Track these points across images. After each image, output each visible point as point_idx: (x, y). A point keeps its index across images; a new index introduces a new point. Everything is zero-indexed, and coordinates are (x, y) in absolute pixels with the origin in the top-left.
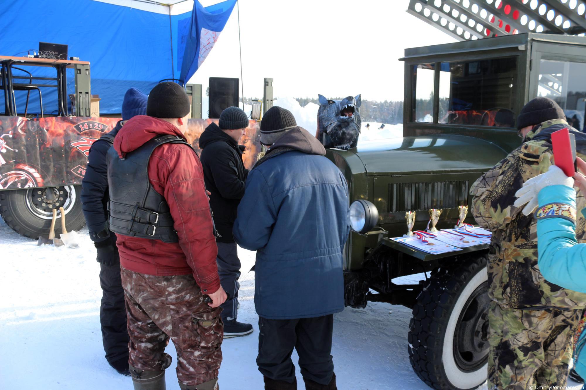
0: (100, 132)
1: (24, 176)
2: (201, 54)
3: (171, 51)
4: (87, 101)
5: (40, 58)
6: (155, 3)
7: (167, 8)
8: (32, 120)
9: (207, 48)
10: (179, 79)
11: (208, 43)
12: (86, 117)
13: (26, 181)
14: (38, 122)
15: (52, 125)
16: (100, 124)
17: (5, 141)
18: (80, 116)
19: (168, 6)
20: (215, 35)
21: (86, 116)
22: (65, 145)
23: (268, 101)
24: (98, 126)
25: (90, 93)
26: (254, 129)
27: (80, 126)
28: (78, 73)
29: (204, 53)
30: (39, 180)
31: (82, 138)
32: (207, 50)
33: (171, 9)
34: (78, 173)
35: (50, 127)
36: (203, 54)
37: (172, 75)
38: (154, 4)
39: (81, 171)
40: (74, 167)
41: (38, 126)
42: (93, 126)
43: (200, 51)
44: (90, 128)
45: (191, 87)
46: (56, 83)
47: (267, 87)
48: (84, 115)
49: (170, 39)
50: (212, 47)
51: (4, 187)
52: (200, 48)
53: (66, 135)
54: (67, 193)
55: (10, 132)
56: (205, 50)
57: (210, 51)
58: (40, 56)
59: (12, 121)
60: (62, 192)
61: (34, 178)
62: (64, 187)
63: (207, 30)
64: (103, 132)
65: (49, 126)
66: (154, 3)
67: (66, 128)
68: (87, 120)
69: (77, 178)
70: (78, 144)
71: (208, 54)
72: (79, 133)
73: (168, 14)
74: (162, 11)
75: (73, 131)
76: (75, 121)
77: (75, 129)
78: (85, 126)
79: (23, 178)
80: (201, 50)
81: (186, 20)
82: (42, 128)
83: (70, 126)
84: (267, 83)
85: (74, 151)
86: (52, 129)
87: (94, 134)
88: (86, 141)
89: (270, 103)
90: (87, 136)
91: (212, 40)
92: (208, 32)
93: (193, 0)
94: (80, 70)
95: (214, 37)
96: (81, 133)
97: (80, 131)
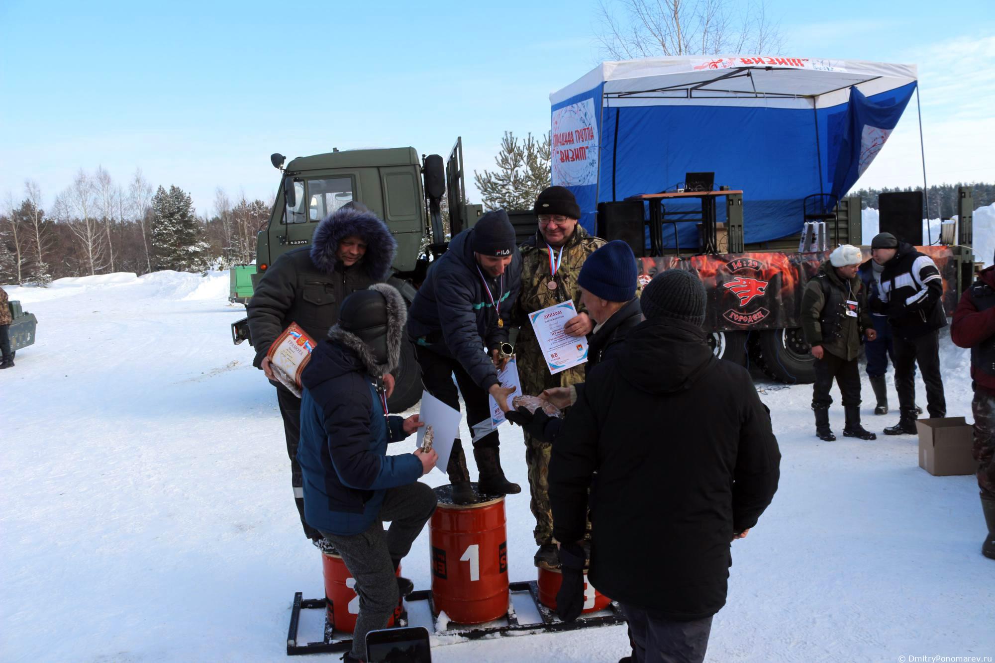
0: (755, 270)
2: (864, 159)
3: (817, 158)
4: (740, 235)
5: (692, 191)
6: (796, 96)
7: (811, 100)
8: (684, 259)
9: (872, 152)
10: (830, 193)
11: (873, 144)
12: (739, 254)
14: (689, 261)
15: (703, 264)
16: (754, 261)
18: (733, 252)
19: (813, 97)
20: (885, 134)
21: (739, 252)
22: (718, 286)
23: (965, 219)
24: (752, 264)
25: (743, 226)
26: (945, 258)
27: (732, 264)
28: (730, 204)
29: (868, 157)
31: (735, 278)
32: (872, 153)
33: (816, 101)
34: (729, 318)
35: (701, 267)
37: (820, 189)
38: (794, 98)
39: (733, 316)
40: (726, 311)
41: (690, 266)
42: (747, 263)
43: (861, 156)
44: (743, 266)
45: (847, 203)
46: (700, 216)
47: (964, 200)
48: (737, 252)
49: (816, 140)
50: (879, 150)
52: (862, 151)
53: (718, 274)
54: (715, 340)
56: (869, 154)
57: (877, 154)
58: (692, 190)
59: (665, 261)
60: (710, 340)
62: (712, 334)
63: (872, 128)
64: (757, 269)
65: (700, 265)
66: (793, 96)
67: (718, 267)
68: (740, 257)
69: (728, 324)
70: (731, 284)
71: (873, 158)
72: (731, 271)
73: (813, 108)
74: (805, 105)
75: (725, 270)
76: (727, 259)
77: (727, 267)
78: (738, 264)
80: (862, 154)
81: (840, 114)
82: (694, 268)
83: (722, 265)
84: (963, 194)
85: (727, 292)
86: (704, 269)
87: (747, 272)
88: (740, 281)
89: (967, 221)
90: (740, 276)
91: (881, 141)
92: (874, 130)
93: (850, 88)
94: (732, 200)
95: (883, 137)
96: (735, 271)
97: (733, 270)
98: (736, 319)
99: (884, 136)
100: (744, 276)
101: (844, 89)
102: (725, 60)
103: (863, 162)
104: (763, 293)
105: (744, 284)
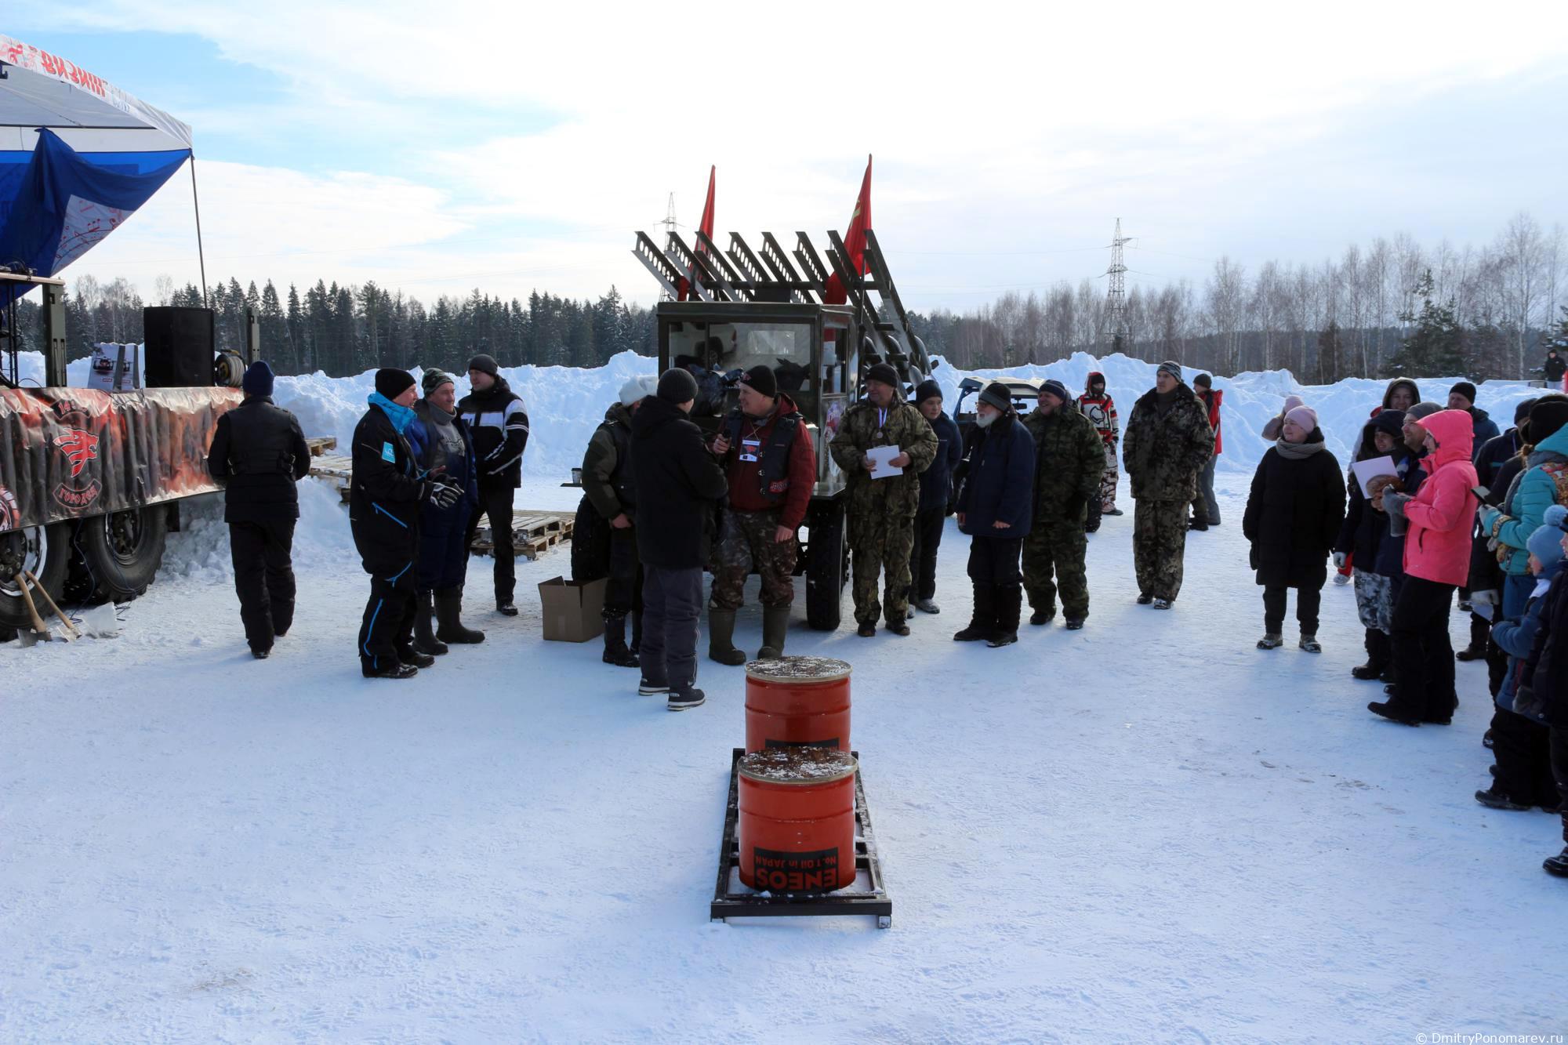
0: (85, 415)
9: (88, 240)
11: (91, 228)
22: (46, 444)
23: (254, 352)
24: (82, 405)
27: (59, 406)
29: (76, 247)
31: (65, 430)
32: (86, 242)
34: (59, 499)
40: (56, 486)
42: (75, 405)
43: (63, 243)
44: (72, 410)
47: (253, 325)
50: (102, 238)
52: (64, 235)
53: (44, 423)
56: (81, 242)
57: (93, 244)
63: (89, 203)
64: (88, 416)
69: (59, 507)
70: (60, 440)
72: (57, 417)
75: (51, 415)
77: (52, 410)
78: (65, 405)
80: (64, 241)
84: (252, 319)
85: (57, 453)
86: (25, 411)
88: (69, 435)
90: (70, 425)
91: (105, 224)
92: (90, 207)
93: (38, 130)
94: (52, 294)
95: (112, 220)
96: (62, 419)
97: (61, 416)
98: (67, 500)
99: (115, 221)
100: (74, 426)
101: (24, 128)
102: (26, 52)
103: (66, 254)
104: (94, 455)
105: (76, 440)
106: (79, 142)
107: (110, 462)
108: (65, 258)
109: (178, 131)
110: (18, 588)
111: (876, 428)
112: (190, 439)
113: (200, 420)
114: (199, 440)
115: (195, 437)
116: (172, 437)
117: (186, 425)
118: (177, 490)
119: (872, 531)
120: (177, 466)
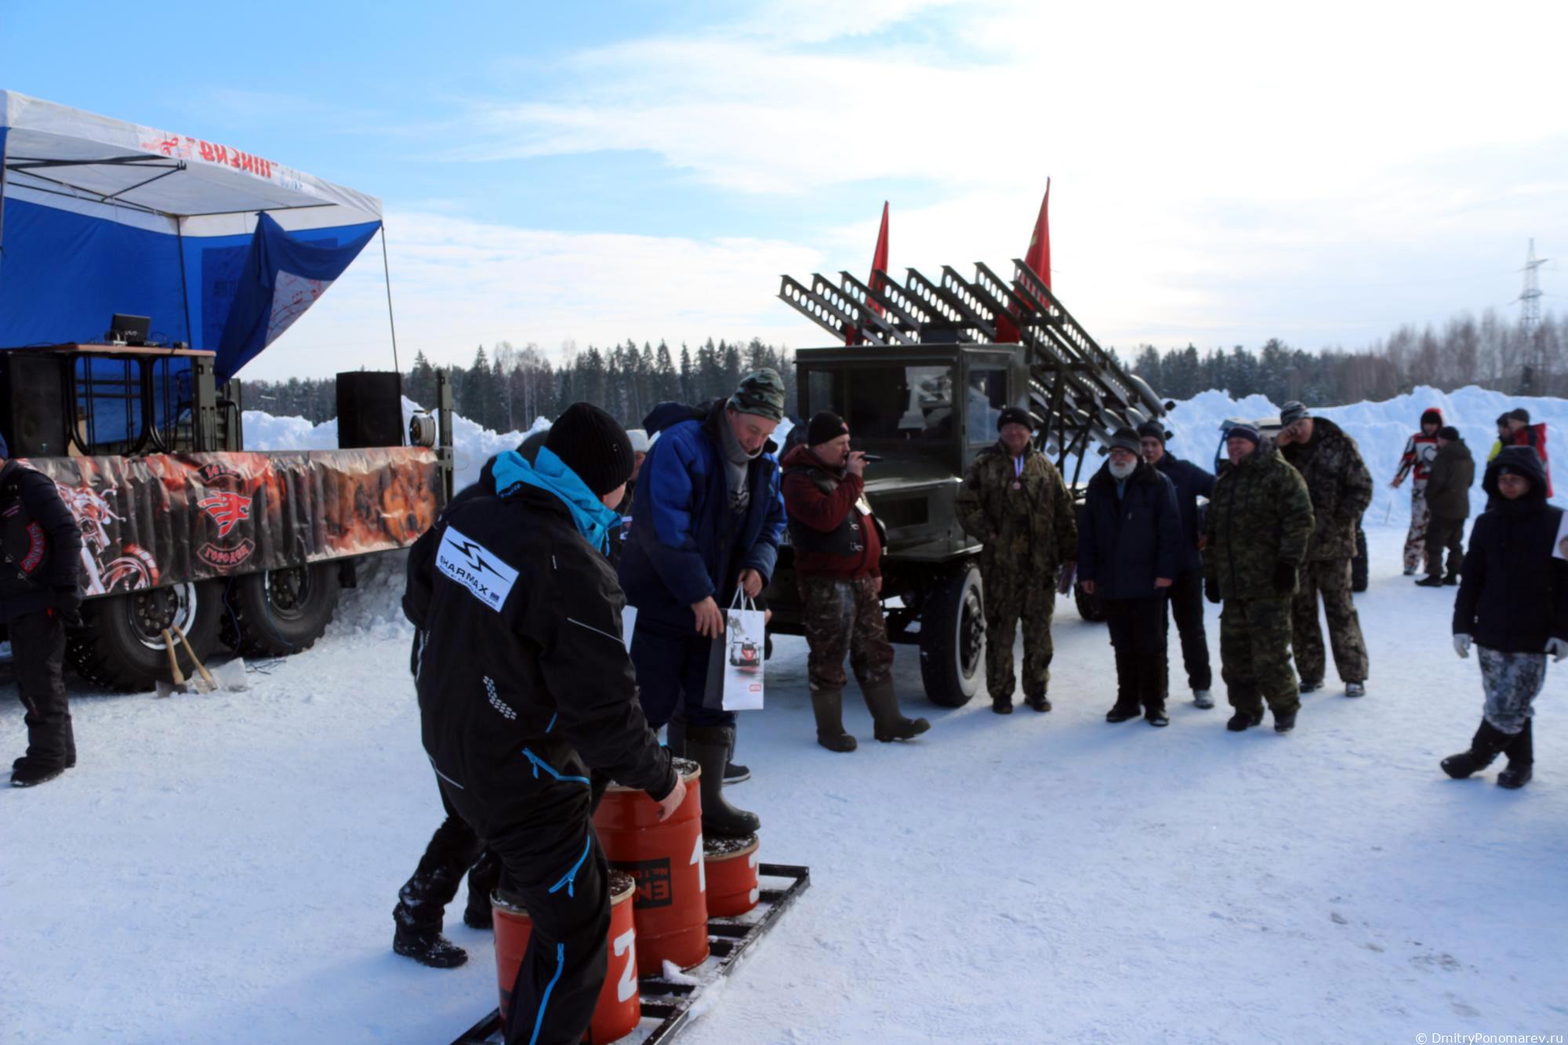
0: (234, 479)
1: (135, 567)
2: (277, 321)
7: (173, 222)
8: (137, 462)
9: (294, 311)
11: (295, 300)
12: (212, 453)
13: (137, 576)
14: (145, 464)
15: (164, 469)
16: (233, 464)
17: (109, 502)
18: (203, 451)
19: (177, 218)
20: (318, 287)
22: (190, 506)
23: (445, 413)
24: (232, 469)
27: (206, 470)
29: (284, 318)
30: (155, 573)
31: (211, 492)
32: (292, 313)
33: (181, 223)
34: (205, 557)
35: (163, 472)
36: (280, 322)
39: (210, 554)
40: (201, 546)
41: (147, 471)
42: (225, 468)
43: (276, 316)
44: (218, 473)
47: (442, 386)
50: (306, 309)
51: (106, 589)
52: (274, 309)
53: (189, 487)
54: (179, 596)
55: (114, 487)
56: (288, 314)
57: (300, 316)
59: (111, 463)
60: (169, 599)
61: (148, 569)
63: (292, 277)
64: (237, 478)
65: (161, 469)
67: (187, 474)
68: (214, 457)
69: (202, 568)
70: (206, 502)
71: (293, 321)
72: (204, 480)
73: (175, 233)
74: (164, 227)
75: (196, 479)
76: (197, 460)
78: (213, 469)
79: (133, 571)
80: (275, 313)
82: (154, 476)
83: (192, 470)
85: (200, 515)
86: (168, 476)
87: (226, 483)
88: (219, 497)
89: (448, 416)
90: (218, 488)
91: (309, 296)
92: (295, 280)
93: (257, 215)
94: (202, 367)
95: (314, 291)
96: (209, 482)
97: (208, 479)
98: (213, 559)
99: (318, 291)
100: (223, 489)
101: (242, 214)
102: (182, 143)
103: (277, 325)
104: (246, 516)
105: (224, 502)
106: (289, 222)
107: (265, 522)
108: (276, 330)
109: (366, 205)
110: (164, 641)
111: (1012, 477)
112: (364, 499)
113: (376, 480)
114: (376, 499)
115: (370, 496)
116: (342, 497)
117: (358, 485)
118: (346, 547)
119: (1012, 595)
120: (348, 525)
